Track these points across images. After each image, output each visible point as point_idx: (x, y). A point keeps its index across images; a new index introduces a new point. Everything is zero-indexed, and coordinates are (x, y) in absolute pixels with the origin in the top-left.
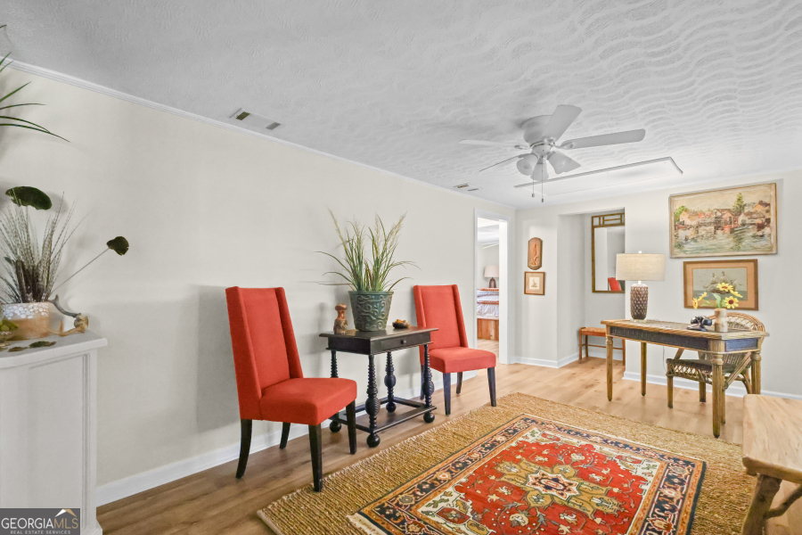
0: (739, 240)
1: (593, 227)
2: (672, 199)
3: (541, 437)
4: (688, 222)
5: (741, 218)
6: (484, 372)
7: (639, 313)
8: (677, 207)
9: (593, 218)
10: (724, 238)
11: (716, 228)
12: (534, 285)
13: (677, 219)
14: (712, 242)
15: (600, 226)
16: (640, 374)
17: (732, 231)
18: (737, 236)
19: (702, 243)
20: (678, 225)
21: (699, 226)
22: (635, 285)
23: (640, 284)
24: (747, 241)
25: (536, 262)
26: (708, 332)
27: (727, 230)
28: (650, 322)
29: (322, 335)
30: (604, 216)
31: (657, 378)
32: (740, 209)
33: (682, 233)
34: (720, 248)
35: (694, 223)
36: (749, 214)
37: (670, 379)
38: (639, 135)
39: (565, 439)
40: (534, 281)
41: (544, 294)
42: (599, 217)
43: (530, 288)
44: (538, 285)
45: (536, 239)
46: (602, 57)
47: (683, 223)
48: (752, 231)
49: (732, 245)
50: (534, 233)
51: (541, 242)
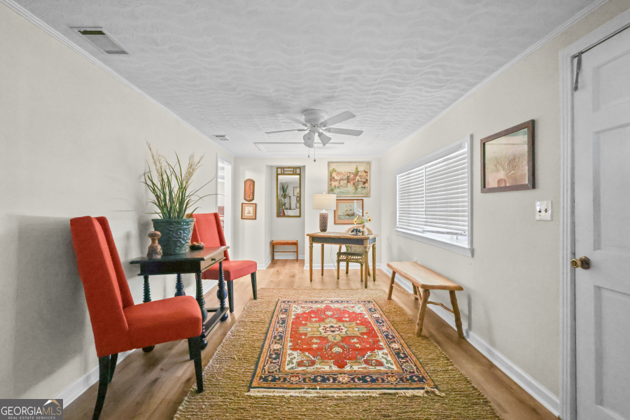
0: (356, 189)
1: (278, 174)
2: (329, 163)
3: (302, 309)
4: (336, 178)
5: (358, 178)
6: (249, 277)
7: (324, 229)
8: (331, 169)
9: (277, 168)
10: (350, 187)
11: (348, 182)
12: (249, 213)
13: (331, 176)
14: (346, 189)
15: (281, 174)
16: (320, 265)
17: (354, 184)
18: (355, 187)
19: (342, 190)
20: (331, 179)
21: (341, 180)
22: (322, 212)
23: (324, 212)
24: (359, 190)
25: (250, 196)
26: (360, 236)
27: (352, 183)
28: (329, 233)
29: (132, 263)
30: (284, 168)
31: (331, 265)
32: (356, 174)
33: (334, 183)
34: (349, 193)
35: (338, 178)
36: (360, 176)
37: (338, 263)
38: (358, 133)
39: (315, 306)
40: (249, 210)
41: (255, 219)
42: (281, 168)
43: (246, 214)
44: (252, 212)
45: (250, 180)
46: (372, 95)
47: (333, 178)
48: (361, 185)
49: (354, 191)
50: (249, 175)
51: (254, 182)
